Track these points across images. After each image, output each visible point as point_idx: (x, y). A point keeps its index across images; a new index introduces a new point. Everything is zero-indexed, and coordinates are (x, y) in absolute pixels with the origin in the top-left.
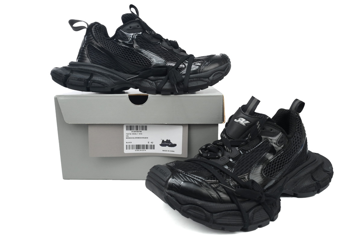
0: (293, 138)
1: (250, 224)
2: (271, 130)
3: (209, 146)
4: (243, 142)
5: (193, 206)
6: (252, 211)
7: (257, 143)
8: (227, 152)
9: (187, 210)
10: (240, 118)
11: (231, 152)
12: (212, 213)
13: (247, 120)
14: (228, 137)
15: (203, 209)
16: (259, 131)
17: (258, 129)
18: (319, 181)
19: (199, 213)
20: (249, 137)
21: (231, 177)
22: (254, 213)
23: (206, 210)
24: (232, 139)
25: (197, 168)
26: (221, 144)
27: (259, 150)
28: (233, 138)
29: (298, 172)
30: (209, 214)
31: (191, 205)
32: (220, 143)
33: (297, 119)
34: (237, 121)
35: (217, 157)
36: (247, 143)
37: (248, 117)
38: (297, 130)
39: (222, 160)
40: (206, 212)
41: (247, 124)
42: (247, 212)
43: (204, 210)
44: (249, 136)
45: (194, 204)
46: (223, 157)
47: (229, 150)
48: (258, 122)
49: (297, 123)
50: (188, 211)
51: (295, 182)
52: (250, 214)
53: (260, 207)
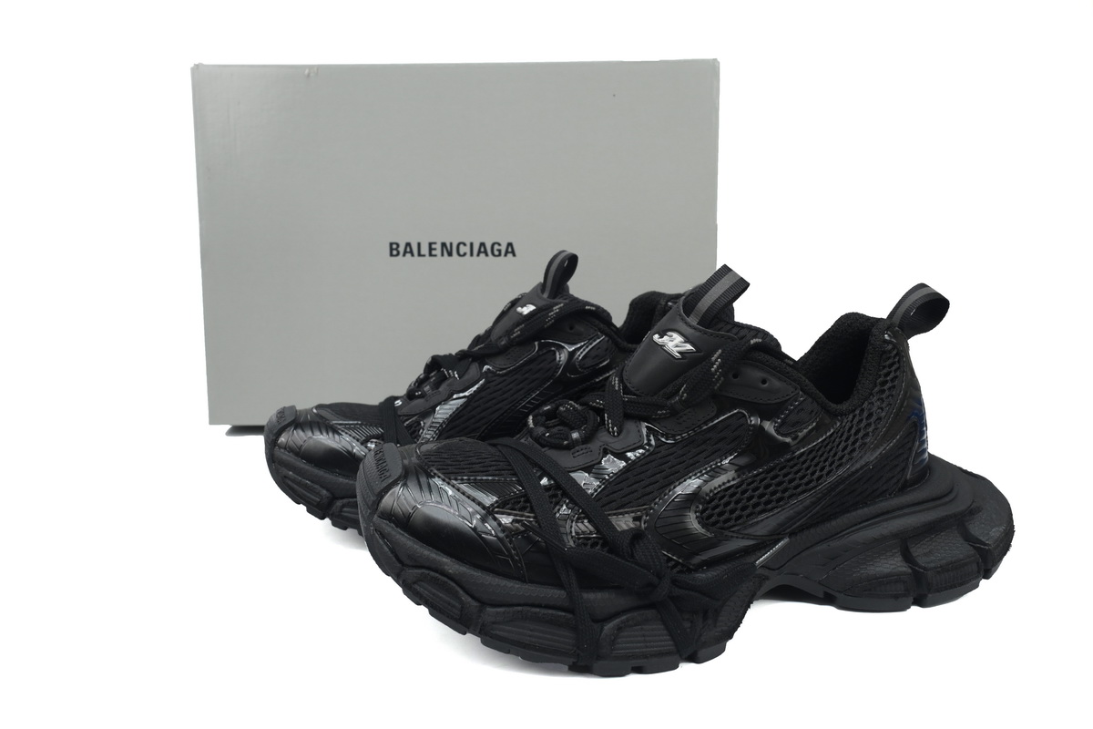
0: (854, 416)
1: (599, 658)
2: (764, 382)
3: (561, 408)
4: (662, 407)
5: (432, 573)
6: (617, 621)
7: (709, 417)
8: (606, 433)
9: (414, 583)
10: (669, 333)
11: (619, 434)
12: (483, 604)
13: (687, 340)
14: (625, 388)
15: (459, 589)
16: (718, 380)
17: (713, 374)
18: (925, 569)
19: (444, 596)
20: (682, 396)
21: (583, 509)
22: (619, 629)
23: (467, 592)
24: (635, 395)
25: (490, 469)
26: (601, 404)
27: (710, 439)
28: (637, 393)
29: (851, 527)
30: (475, 604)
31: (427, 572)
32: (597, 403)
33: (884, 352)
34: (660, 340)
35: (566, 442)
36: (674, 413)
37: (693, 331)
38: (876, 389)
39: (577, 454)
40: (465, 598)
41: (687, 355)
42: (596, 621)
43: (461, 592)
44: (683, 393)
45: (436, 571)
46: (584, 446)
47: (613, 429)
48: (720, 351)
49: (884, 367)
50: (416, 586)
51: (833, 559)
52: (609, 627)
53: (650, 613)
